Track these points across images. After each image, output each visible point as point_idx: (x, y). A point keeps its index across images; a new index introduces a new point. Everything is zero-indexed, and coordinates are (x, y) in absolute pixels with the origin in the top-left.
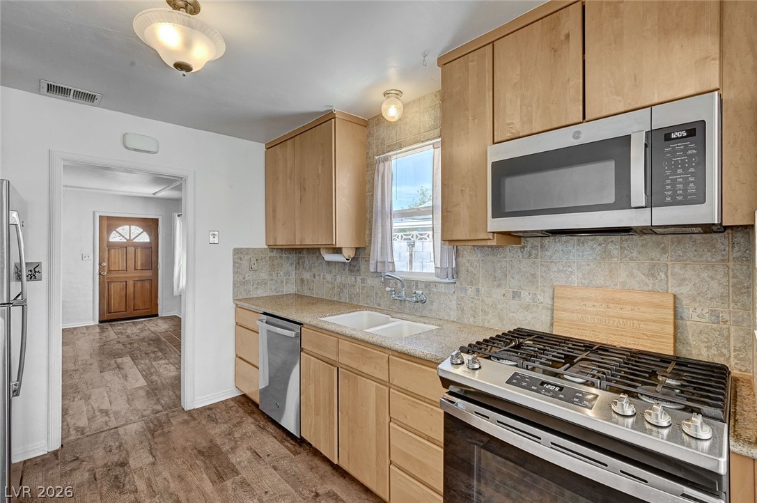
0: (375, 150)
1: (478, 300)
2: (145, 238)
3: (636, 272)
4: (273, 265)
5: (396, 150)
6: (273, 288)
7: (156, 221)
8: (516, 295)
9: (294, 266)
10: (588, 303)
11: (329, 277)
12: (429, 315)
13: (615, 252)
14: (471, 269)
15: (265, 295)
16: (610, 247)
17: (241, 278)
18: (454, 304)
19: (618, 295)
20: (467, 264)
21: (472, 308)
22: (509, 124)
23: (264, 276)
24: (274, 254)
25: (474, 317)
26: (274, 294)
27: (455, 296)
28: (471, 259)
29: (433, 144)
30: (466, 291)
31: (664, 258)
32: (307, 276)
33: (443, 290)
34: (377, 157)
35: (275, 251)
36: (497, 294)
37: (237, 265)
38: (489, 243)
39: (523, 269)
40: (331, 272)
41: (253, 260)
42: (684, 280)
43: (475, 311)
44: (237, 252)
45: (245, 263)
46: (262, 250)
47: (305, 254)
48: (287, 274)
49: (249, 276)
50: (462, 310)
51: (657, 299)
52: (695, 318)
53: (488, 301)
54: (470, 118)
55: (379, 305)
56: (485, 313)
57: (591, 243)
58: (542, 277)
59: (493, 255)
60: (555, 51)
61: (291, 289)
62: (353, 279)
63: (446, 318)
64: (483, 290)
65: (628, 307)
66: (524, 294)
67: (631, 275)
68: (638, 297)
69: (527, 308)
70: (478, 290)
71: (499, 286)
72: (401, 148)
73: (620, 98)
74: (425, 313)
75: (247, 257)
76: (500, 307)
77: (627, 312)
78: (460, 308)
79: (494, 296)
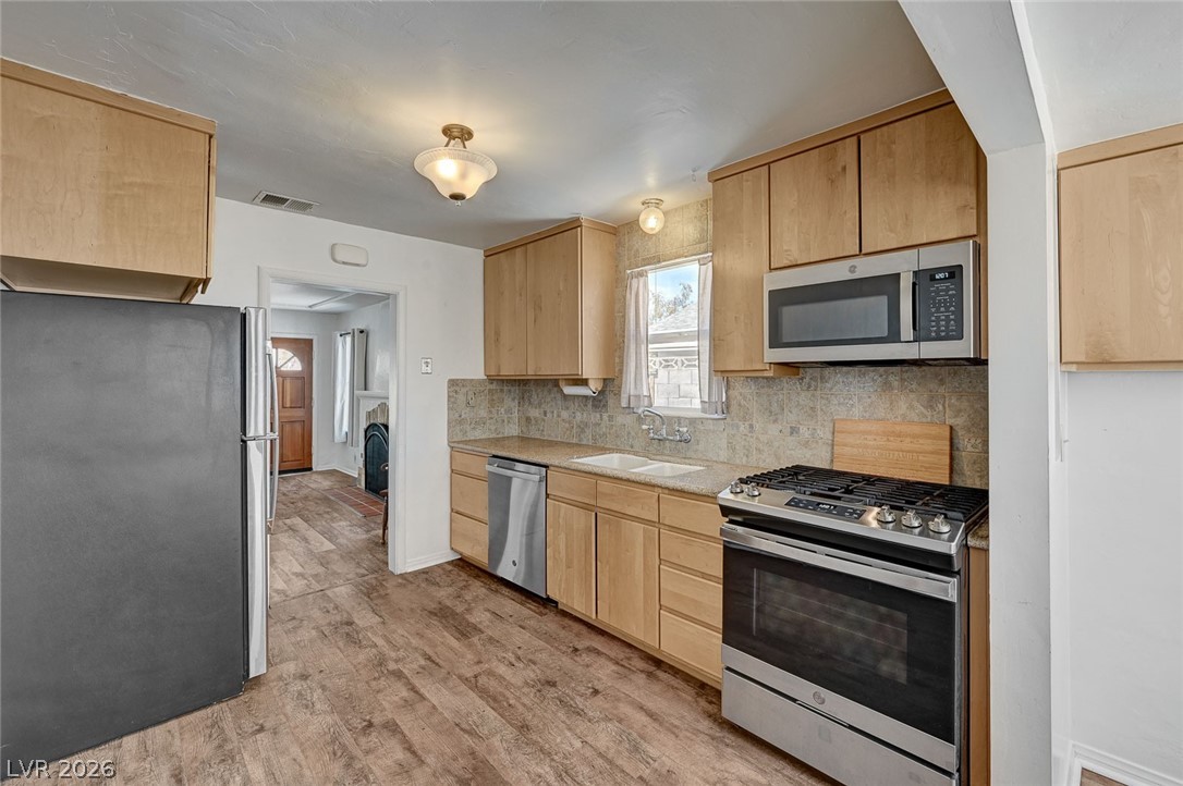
0: (627, 263)
1: (752, 437)
2: (295, 365)
3: (916, 404)
4: (493, 400)
5: (655, 263)
6: (493, 428)
7: (310, 342)
8: (794, 431)
9: (517, 401)
10: (869, 437)
11: (565, 414)
12: (695, 456)
13: (896, 383)
14: (743, 402)
15: (483, 437)
16: (891, 378)
17: (457, 415)
18: (724, 443)
19: (898, 428)
20: (739, 397)
21: (744, 446)
22: (786, 251)
23: (483, 413)
24: (494, 386)
25: (747, 456)
26: (494, 435)
27: (725, 434)
28: (743, 391)
29: (699, 260)
30: (738, 427)
31: (942, 390)
32: (534, 413)
33: (712, 427)
34: (629, 272)
35: (495, 383)
36: (773, 429)
37: (453, 400)
38: (766, 374)
39: (801, 402)
40: (567, 408)
41: (471, 395)
42: (960, 411)
43: (748, 450)
44: (453, 383)
45: (461, 398)
46: (480, 382)
47: (532, 387)
48: (509, 411)
49: (466, 413)
50: (734, 449)
51: (935, 430)
52: (970, 449)
53: (764, 438)
54: (745, 241)
55: (632, 447)
56: (759, 451)
57: (872, 374)
58: (822, 410)
59: (770, 387)
60: (832, 182)
61: (513, 430)
62: (598, 416)
63: (714, 459)
64: (757, 426)
65: (908, 440)
66: (803, 429)
67: (911, 407)
68: (917, 429)
69: (806, 444)
70: (751, 426)
71: (775, 421)
72: (659, 262)
73: (893, 235)
74: (689, 454)
75: (464, 390)
76: (776, 444)
77: (907, 444)
78: (732, 447)
79: (770, 432)
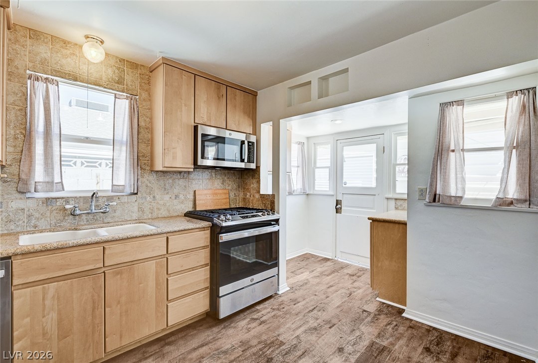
0: (28, 64)
1: (154, 203)
8: (177, 197)
10: (208, 196)
14: (149, 185)
18: (136, 209)
19: (216, 191)
20: (147, 182)
21: (150, 208)
25: (152, 213)
27: (136, 204)
28: (149, 179)
29: (115, 94)
30: (146, 199)
31: (225, 178)
33: (126, 201)
34: (31, 72)
36: (167, 197)
39: (180, 183)
42: (230, 185)
43: (152, 210)
50: (143, 211)
51: (225, 191)
53: (161, 202)
56: (159, 209)
57: (207, 172)
58: (189, 186)
60: (219, 99)
63: (129, 219)
64: (157, 197)
65: (219, 195)
66: (181, 196)
67: (218, 184)
68: (221, 191)
69: (182, 202)
70: (154, 197)
71: (168, 193)
73: (235, 126)
74: (110, 220)
76: (168, 204)
77: (219, 197)
78: (141, 210)
79: (165, 199)
